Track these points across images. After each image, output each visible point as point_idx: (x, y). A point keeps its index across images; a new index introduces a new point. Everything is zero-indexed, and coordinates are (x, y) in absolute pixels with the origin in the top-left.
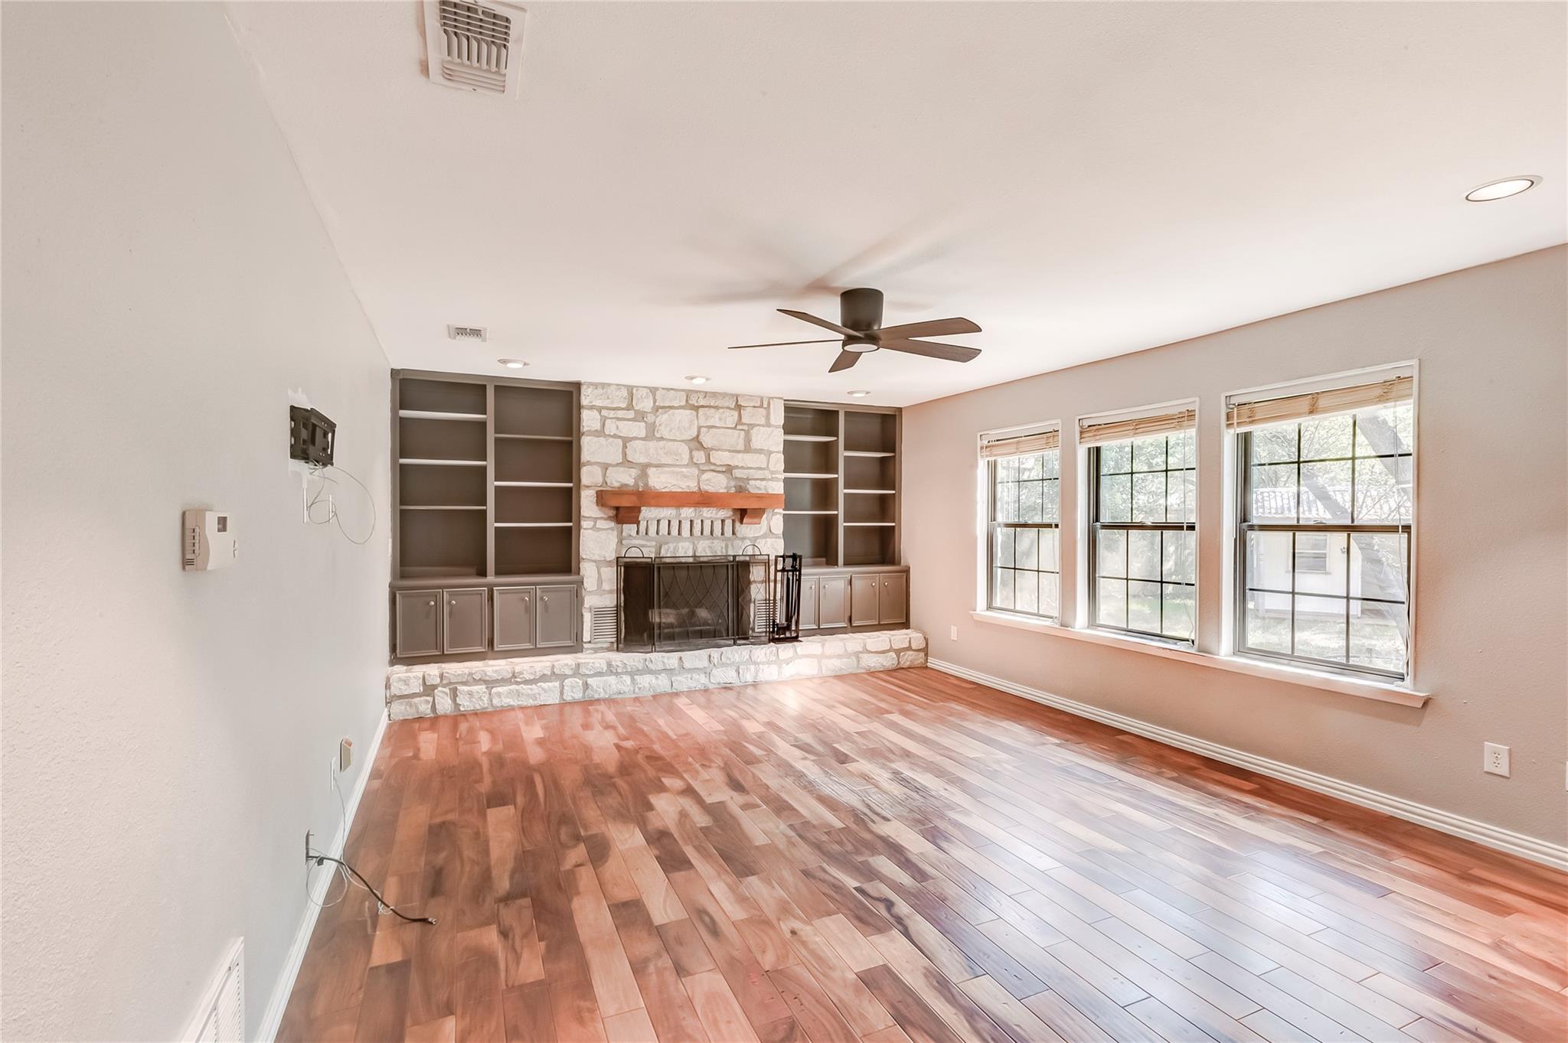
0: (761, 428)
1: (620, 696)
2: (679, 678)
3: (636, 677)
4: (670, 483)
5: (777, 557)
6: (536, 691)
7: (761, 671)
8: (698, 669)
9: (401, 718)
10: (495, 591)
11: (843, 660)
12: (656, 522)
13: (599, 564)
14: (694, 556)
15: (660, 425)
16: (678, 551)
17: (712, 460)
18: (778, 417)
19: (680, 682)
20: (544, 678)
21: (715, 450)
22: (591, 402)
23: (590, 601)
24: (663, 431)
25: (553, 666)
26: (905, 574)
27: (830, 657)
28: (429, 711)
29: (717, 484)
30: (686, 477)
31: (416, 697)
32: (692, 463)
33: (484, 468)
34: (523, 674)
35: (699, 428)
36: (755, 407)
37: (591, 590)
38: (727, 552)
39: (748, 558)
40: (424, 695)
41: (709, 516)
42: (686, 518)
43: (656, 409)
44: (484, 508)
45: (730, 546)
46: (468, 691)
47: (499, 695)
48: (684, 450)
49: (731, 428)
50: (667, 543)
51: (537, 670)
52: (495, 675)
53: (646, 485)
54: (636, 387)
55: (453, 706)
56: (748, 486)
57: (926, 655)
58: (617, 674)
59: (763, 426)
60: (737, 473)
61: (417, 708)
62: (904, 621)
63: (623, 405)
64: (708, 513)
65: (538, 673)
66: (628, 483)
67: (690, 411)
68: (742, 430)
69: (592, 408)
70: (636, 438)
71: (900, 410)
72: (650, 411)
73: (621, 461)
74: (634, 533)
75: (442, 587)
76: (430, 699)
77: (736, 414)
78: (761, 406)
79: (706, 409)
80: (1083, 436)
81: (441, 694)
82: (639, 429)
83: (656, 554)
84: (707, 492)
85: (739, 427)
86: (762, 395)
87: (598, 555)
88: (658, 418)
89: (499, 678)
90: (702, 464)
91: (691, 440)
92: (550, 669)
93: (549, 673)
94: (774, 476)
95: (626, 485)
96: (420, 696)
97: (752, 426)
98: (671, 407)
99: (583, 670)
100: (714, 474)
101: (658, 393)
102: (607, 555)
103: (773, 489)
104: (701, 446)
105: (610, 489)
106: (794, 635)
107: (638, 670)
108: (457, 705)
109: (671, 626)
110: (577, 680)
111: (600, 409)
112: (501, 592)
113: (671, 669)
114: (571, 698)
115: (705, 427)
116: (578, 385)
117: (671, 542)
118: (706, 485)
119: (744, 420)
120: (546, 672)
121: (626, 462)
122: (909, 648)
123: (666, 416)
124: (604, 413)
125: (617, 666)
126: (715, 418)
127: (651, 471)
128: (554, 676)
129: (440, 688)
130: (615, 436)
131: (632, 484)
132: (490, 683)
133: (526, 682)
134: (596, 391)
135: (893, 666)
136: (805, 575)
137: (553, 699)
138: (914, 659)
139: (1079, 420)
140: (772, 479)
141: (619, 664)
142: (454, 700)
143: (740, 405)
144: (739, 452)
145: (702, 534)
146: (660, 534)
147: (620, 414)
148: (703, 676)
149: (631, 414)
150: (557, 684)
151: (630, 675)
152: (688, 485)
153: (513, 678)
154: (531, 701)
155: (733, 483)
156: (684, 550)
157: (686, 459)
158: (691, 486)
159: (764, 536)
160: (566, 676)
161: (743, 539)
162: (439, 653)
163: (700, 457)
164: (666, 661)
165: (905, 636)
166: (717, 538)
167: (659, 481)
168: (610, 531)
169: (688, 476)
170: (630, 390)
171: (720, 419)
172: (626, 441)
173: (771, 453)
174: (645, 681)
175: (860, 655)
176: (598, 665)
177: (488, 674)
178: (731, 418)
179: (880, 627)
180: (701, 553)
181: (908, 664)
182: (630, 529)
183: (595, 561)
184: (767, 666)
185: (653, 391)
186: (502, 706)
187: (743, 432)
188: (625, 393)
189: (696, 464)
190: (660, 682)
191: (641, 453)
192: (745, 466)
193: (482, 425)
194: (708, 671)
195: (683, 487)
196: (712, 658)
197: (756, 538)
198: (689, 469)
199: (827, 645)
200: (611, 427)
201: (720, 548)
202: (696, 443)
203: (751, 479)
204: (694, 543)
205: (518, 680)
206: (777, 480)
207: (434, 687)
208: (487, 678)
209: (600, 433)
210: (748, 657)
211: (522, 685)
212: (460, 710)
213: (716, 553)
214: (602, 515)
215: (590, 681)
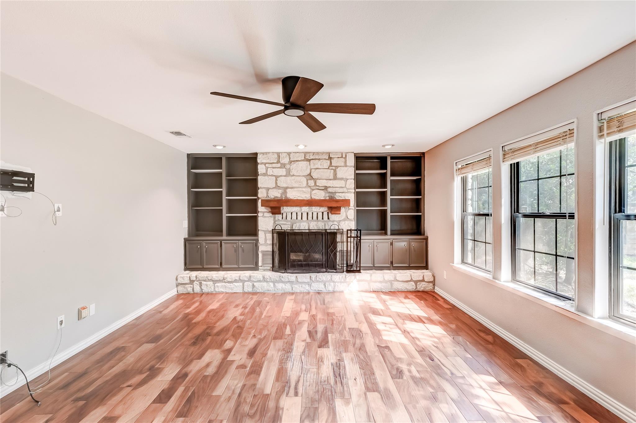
0: (342, 167)
1: (268, 292)
2: (296, 286)
3: (276, 284)
4: (297, 196)
5: (348, 230)
6: (232, 286)
7: (337, 286)
8: (305, 282)
9: (182, 293)
10: (223, 243)
11: (383, 284)
12: (291, 214)
13: (265, 232)
14: (309, 229)
15: (292, 169)
16: (301, 226)
17: (317, 184)
18: (351, 161)
19: (296, 288)
20: (236, 281)
21: (319, 179)
22: (261, 161)
23: (261, 248)
24: (293, 172)
25: (240, 276)
26: (425, 240)
27: (375, 282)
28: (191, 291)
29: (320, 195)
30: (305, 192)
31: (187, 285)
32: (308, 186)
33: (221, 192)
34: (227, 278)
35: (311, 169)
36: (338, 158)
37: (262, 243)
38: (325, 227)
39: (336, 231)
40: (190, 284)
41: (315, 210)
42: (304, 212)
43: (291, 162)
44: (222, 208)
45: (327, 225)
46: (206, 284)
47: (218, 286)
48: (304, 180)
49: (327, 169)
50: (296, 223)
51: (233, 278)
52: (216, 278)
53: (286, 197)
54: (281, 153)
55: (200, 289)
56: (335, 196)
57: (434, 285)
58: (267, 282)
59: (343, 167)
60: (330, 190)
61: (187, 289)
62: (425, 265)
63: (275, 162)
64: (315, 209)
65: (233, 279)
66: (277, 196)
67: (307, 162)
68: (332, 169)
69: (262, 163)
70: (281, 176)
71: (423, 154)
72: (288, 163)
73: (275, 186)
74: (280, 218)
75: (203, 240)
76: (192, 286)
77: (329, 162)
78: (342, 157)
79: (314, 160)
80: (505, 157)
81: (196, 285)
82: (283, 172)
83: (291, 228)
84: (315, 199)
85: (330, 168)
86: (342, 151)
87: (265, 228)
88: (291, 166)
89: (218, 280)
90: (312, 186)
91: (308, 175)
92: (238, 277)
93: (238, 279)
94: (348, 191)
95: (277, 197)
96: (189, 284)
97: (337, 167)
98: (297, 161)
99: (252, 279)
100: (318, 190)
101: (291, 155)
102: (269, 228)
103: (348, 197)
104: (312, 178)
105: (270, 199)
106: (358, 269)
107: (277, 281)
108: (202, 289)
109: (300, 261)
110: (250, 283)
111: (265, 164)
112: (225, 243)
113: (292, 282)
114: (247, 291)
115: (314, 169)
116: (256, 154)
117: (297, 223)
118: (314, 196)
119: (333, 165)
120: (237, 279)
121: (277, 187)
122: (423, 280)
123: (295, 165)
124: (267, 165)
125: (267, 278)
126: (318, 164)
127: (288, 190)
128: (240, 280)
129: (195, 282)
130: (272, 175)
131: (280, 196)
132: (215, 282)
133: (229, 282)
134: (263, 156)
135: (413, 290)
136: (363, 239)
137: (240, 290)
138: (426, 286)
139: (503, 147)
140: (348, 192)
141: (268, 277)
142: (201, 287)
143: (331, 157)
144: (330, 180)
145: (312, 219)
146: (292, 219)
147: (274, 165)
148: (307, 286)
149: (279, 165)
150: (241, 284)
151: (273, 283)
152: (306, 196)
153: (223, 280)
154: (230, 290)
155: (327, 195)
156: (304, 226)
157: (305, 185)
158: (307, 196)
159: (344, 220)
160: (246, 281)
161: (333, 221)
162: (202, 267)
163: (311, 183)
164: (289, 278)
165: (421, 274)
166: (320, 221)
167: (292, 195)
168: (270, 218)
169: (306, 192)
170: (278, 154)
171: (321, 165)
172: (277, 177)
173: (347, 179)
174: (280, 286)
175: (393, 282)
176: (259, 277)
177: (214, 277)
178: (326, 164)
179: (409, 268)
180: (312, 228)
181: (422, 289)
182: (279, 217)
183: (264, 231)
184: (340, 283)
185: (289, 154)
186: (219, 291)
187: (333, 170)
188: (276, 156)
189: (310, 186)
190: (287, 287)
191: (283, 182)
192: (334, 186)
193: (221, 174)
194: (310, 284)
195: (303, 197)
196: (312, 278)
197: (340, 221)
198: (306, 189)
199: (373, 275)
200: (270, 172)
201: (321, 226)
202: (310, 176)
203: (337, 193)
204: (308, 223)
205: (225, 281)
206: (351, 192)
207: (193, 281)
208: (213, 279)
209: (265, 174)
210: (330, 279)
211: (227, 283)
212: (203, 291)
213: (319, 228)
214: (266, 211)
215: (255, 284)
